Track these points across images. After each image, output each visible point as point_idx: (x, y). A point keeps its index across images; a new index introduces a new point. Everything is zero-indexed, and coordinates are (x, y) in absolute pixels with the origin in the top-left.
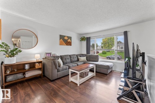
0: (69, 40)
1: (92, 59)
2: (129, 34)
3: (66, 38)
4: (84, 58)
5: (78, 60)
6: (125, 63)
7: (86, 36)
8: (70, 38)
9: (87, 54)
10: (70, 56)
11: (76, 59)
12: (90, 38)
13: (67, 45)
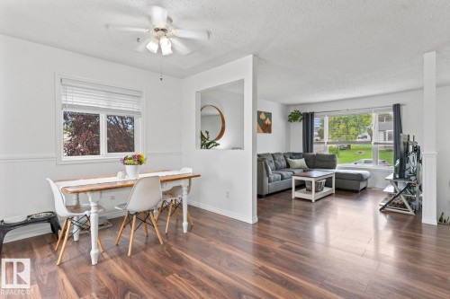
0: (268, 121)
1: (320, 164)
2: (404, 111)
3: (263, 117)
4: (301, 162)
5: (288, 166)
6: (396, 168)
7: (303, 111)
8: (269, 115)
9: (304, 151)
10: (273, 155)
11: (284, 164)
12: (312, 114)
13: (264, 131)
